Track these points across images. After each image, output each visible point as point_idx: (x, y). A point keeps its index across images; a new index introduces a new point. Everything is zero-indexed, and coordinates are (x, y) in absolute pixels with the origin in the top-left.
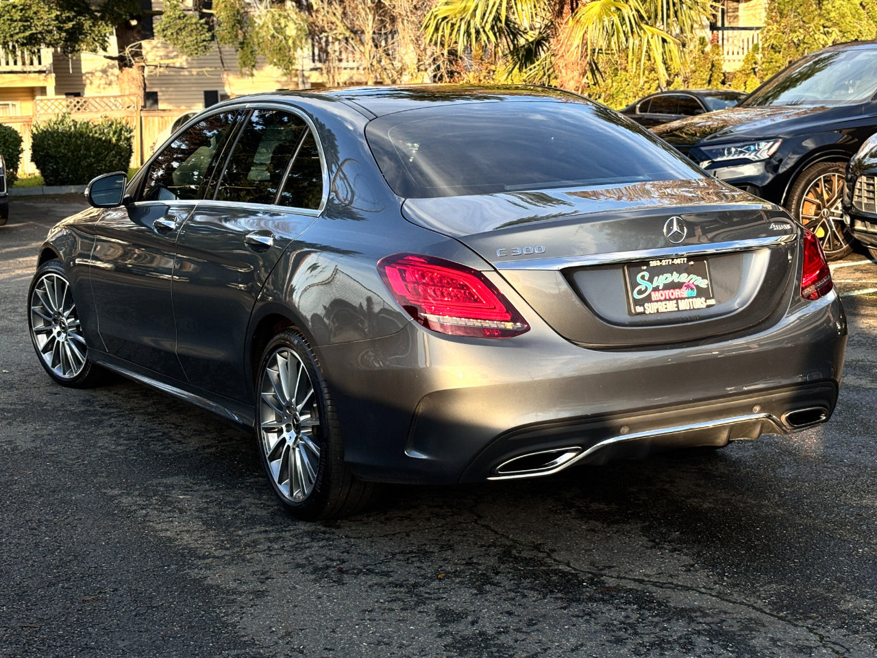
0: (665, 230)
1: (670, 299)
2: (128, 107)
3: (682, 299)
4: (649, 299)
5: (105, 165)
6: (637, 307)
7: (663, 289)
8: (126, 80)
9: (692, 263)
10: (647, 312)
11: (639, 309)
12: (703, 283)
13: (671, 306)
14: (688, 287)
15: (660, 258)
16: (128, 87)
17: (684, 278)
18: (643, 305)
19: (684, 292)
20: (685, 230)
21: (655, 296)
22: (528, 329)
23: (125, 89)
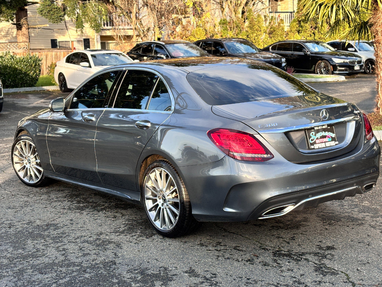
0: (321, 115)
1: (323, 142)
2: (24, 48)
3: (327, 142)
4: (315, 143)
5: (29, 78)
6: (312, 146)
7: (320, 139)
8: (21, 35)
9: (329, 127)
10: (315, 148)
11: (312, 147)
12: (333, 135)
13: (323, 145)
14: (328, 137)
15: (318, 126)
16: (21, 38)
17: (327, 134)
18: (313, 145)
19: (326, 139)
20: (328, 115)
21: (317, 141)
22: (273, 157)
23: (20, 39)
